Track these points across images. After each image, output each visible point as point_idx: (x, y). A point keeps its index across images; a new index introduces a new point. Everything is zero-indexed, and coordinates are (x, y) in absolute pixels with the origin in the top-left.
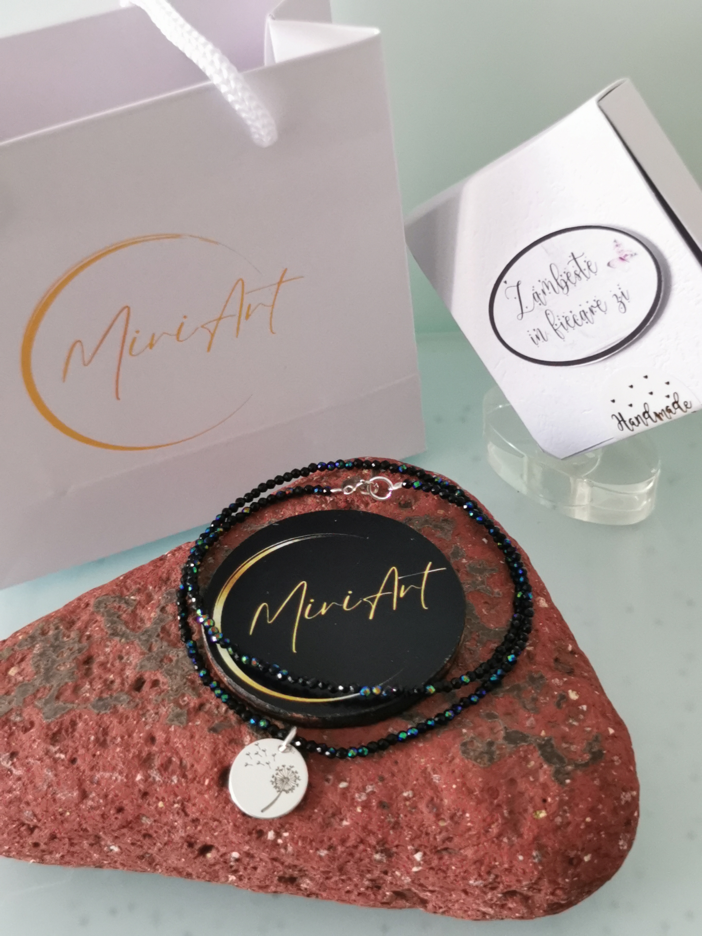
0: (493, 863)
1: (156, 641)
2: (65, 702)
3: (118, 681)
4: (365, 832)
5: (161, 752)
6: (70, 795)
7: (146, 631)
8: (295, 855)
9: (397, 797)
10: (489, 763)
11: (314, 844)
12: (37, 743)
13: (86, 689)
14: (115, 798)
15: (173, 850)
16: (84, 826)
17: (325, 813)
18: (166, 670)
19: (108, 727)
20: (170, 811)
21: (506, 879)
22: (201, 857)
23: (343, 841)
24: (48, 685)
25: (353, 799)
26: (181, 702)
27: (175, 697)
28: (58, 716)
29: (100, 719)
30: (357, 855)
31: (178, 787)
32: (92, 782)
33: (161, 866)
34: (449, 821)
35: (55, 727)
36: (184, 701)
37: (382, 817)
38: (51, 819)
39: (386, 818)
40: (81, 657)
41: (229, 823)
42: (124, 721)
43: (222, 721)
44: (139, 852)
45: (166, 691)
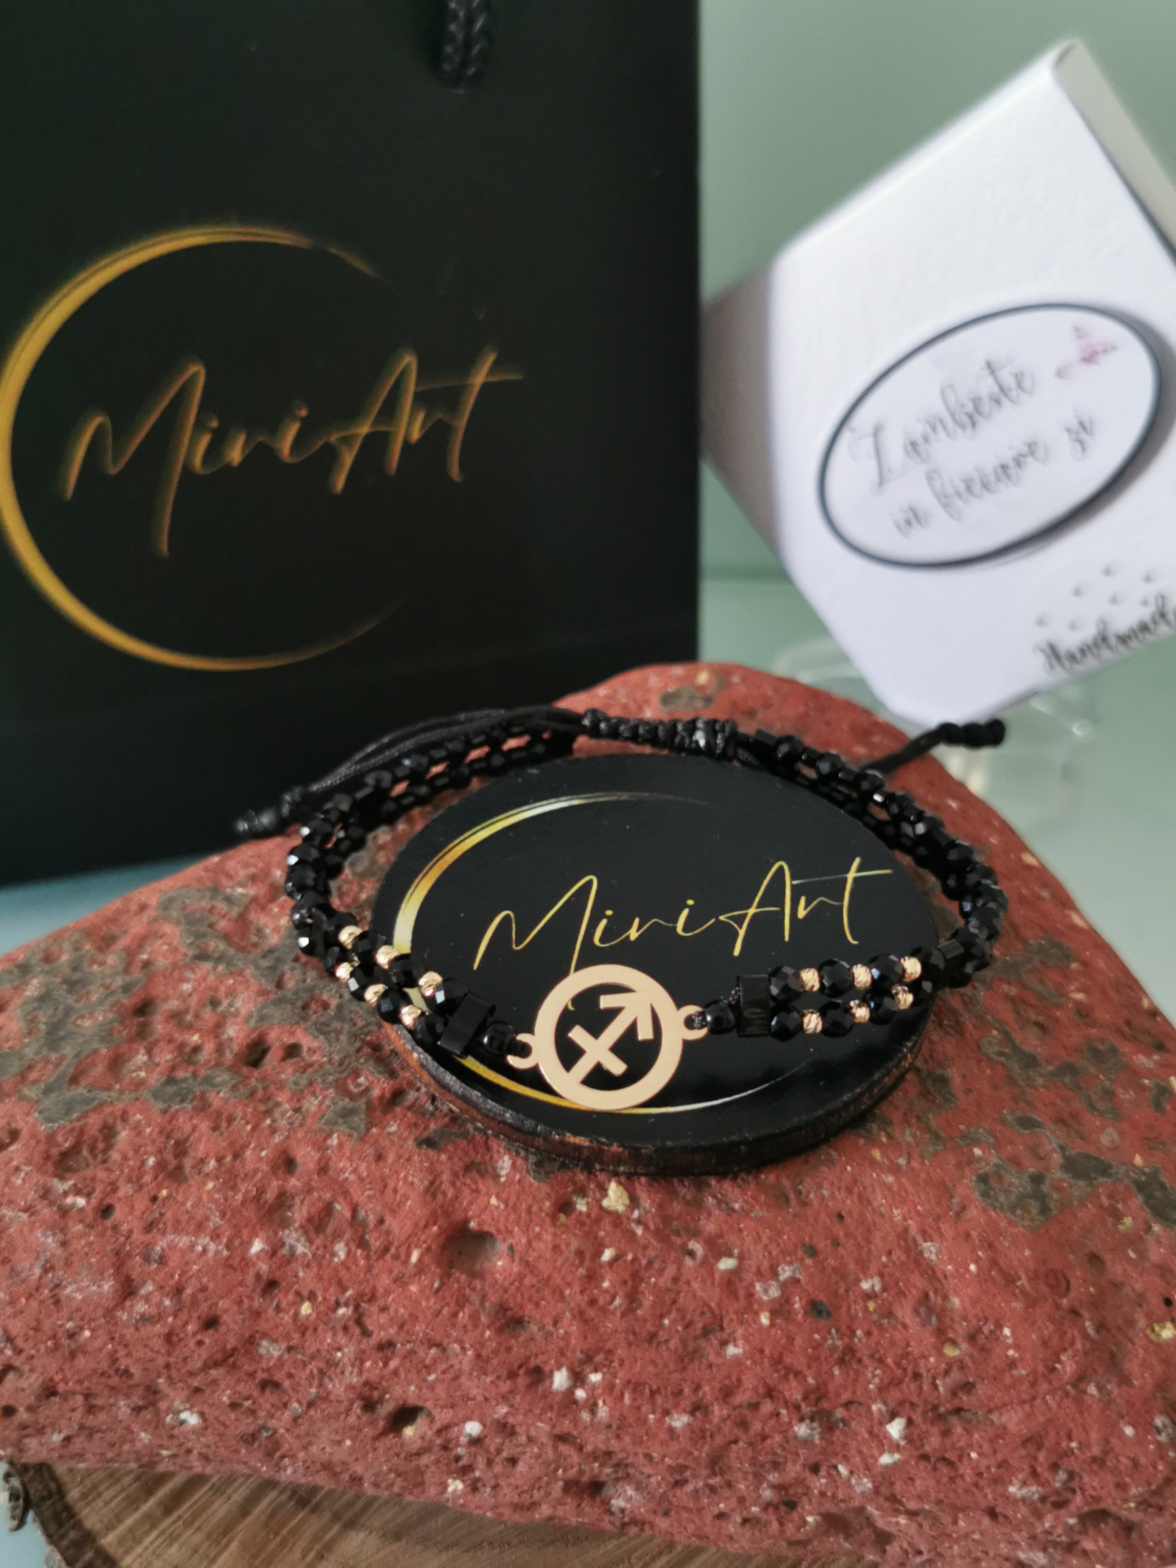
0: (1064, 1444)
1: (293, 969)
2: (91, 1088)
3: (209, 1047)
4: (777, 1371)
5: (309, 1190)
6: (95, 1288)
7: (271, 951)
8: (614, 1427)
9: (847, 1291)
10: (1042, 1218)
11: (659, 1400)
12: (23, 1175)
13: (140, 1063)
14: (200, 1296)
15: (327, 1418)
16: (123, 1364)
17: (686, 1327)
18: (315, 1023)
19: (187, 1139)
20: (326, 1324)
21: (1091, 1481)
22: (391, 1436)
23: (727, 1393)
24: (53, 1056)
25: (750, 1295)
26: (351, 1087)
27: (338, 1076)
28: (75, 1116)
29: (170, 1122)
30: (756, 1427)
31: (348, 1268)
32: (147, 1259)
33: (293, 1457)
34: (965, 1346)
35: (66, 1141)
36: (359, 1085)
37: (817, 1336)
38: (47, 1347)
39: (825, 1339)
40: (127, 1001)
41: (464, 1349)
42: (224, 1124)
43: (446, 1126)
44: (247, 1425)
45: (316, 1065)
